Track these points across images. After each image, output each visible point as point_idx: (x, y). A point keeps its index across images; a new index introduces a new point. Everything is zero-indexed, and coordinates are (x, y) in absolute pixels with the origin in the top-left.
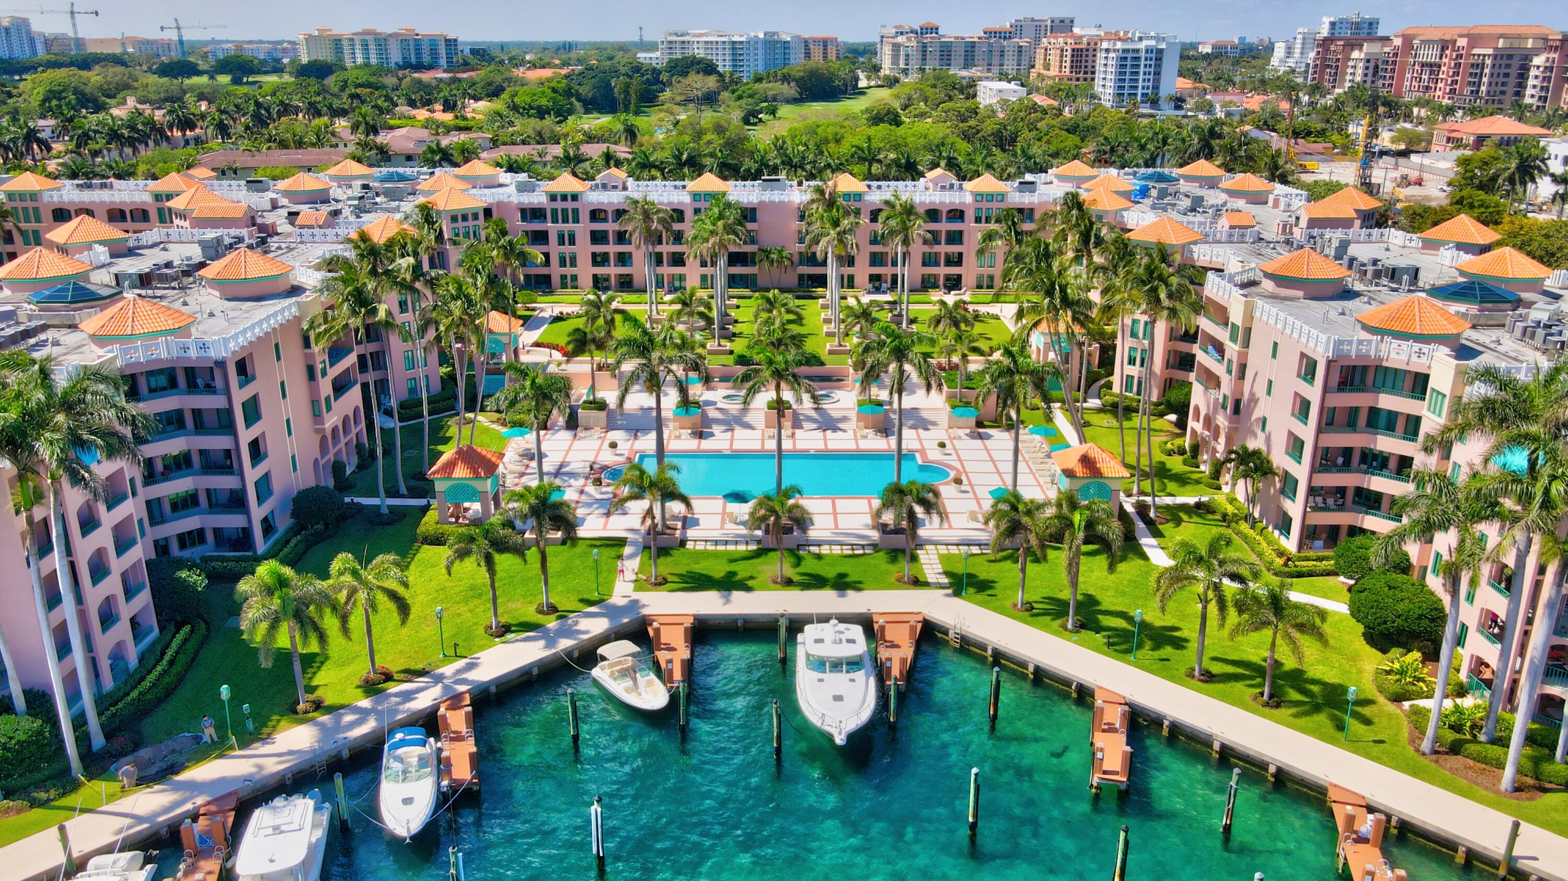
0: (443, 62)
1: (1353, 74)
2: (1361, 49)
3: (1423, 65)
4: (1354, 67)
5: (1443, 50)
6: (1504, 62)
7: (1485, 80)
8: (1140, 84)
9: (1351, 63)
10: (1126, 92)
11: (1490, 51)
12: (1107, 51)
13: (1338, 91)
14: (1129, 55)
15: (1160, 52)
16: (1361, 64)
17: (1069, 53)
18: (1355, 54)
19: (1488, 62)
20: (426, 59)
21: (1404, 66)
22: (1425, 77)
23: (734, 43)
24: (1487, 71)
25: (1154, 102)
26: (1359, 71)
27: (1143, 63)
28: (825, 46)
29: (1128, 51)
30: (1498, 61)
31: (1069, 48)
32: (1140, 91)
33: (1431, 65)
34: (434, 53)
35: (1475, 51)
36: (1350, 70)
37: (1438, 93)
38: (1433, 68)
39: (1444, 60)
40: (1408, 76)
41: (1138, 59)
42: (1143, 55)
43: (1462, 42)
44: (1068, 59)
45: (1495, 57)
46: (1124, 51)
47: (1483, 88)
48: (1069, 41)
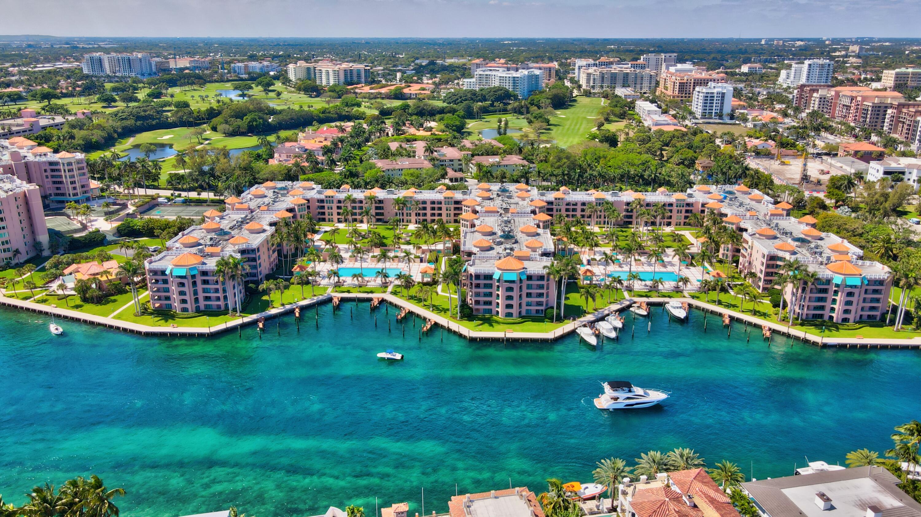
0: (363, 80)
1: (814, 104)
2: (818, 92)
3: (844, 105)
4: (814, 101)
5: (852, 100)
6: (877, 109)
7: (868, 116)
8: (714, 108)
9: (813, 99)
10: (707, 111)
11: (871, 104)
12: (699, 92)
13: (807, 111)
14: (709, 95)
15: (723, 94)
16: (818, 100)
17: (678, 84)
18: (815, 95)
19: (870, 109)
20: (355, 79)
21: (835, 104)
22: (844, 111)
23: (514, 77)
24: (869, 112)
25: (721, 116)
26: (817, 103)
27: (715, 98)
28: (550, 71)
29: (708, 93)
30: (874, 109)
31: (677, 81)
32: (714, 111)
33: (847, 106)
34: (359, 76)
35: (865, 103)
36: (812, 102)
37: (850, 119)
38: (848, 107)
39: (853, 105)
40: (837, 109)
41: (713, 97)
42: (715, 95)
43: (859, 99)
44: (677, 87)
45: (873, 107)
46: (707, 93)
47: (868, 120)
48: (678, 78)
